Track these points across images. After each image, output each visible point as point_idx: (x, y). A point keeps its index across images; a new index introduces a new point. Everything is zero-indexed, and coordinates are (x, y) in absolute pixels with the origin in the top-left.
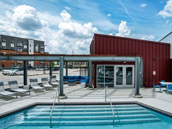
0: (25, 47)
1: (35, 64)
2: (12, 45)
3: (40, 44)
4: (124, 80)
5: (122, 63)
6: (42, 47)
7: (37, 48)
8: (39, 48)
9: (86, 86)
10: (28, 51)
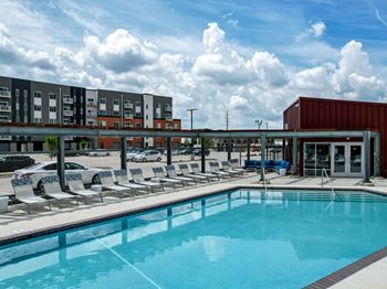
0: (138, 110)
1: (155, 142)
2: (116, 108)
3: (164, 103)
4: (348, 166)
5: (343, 139)
6: (168, 109)
7: (159, 111)
8: (163, 111)
9: (287, 174)
10: (143, 118)
